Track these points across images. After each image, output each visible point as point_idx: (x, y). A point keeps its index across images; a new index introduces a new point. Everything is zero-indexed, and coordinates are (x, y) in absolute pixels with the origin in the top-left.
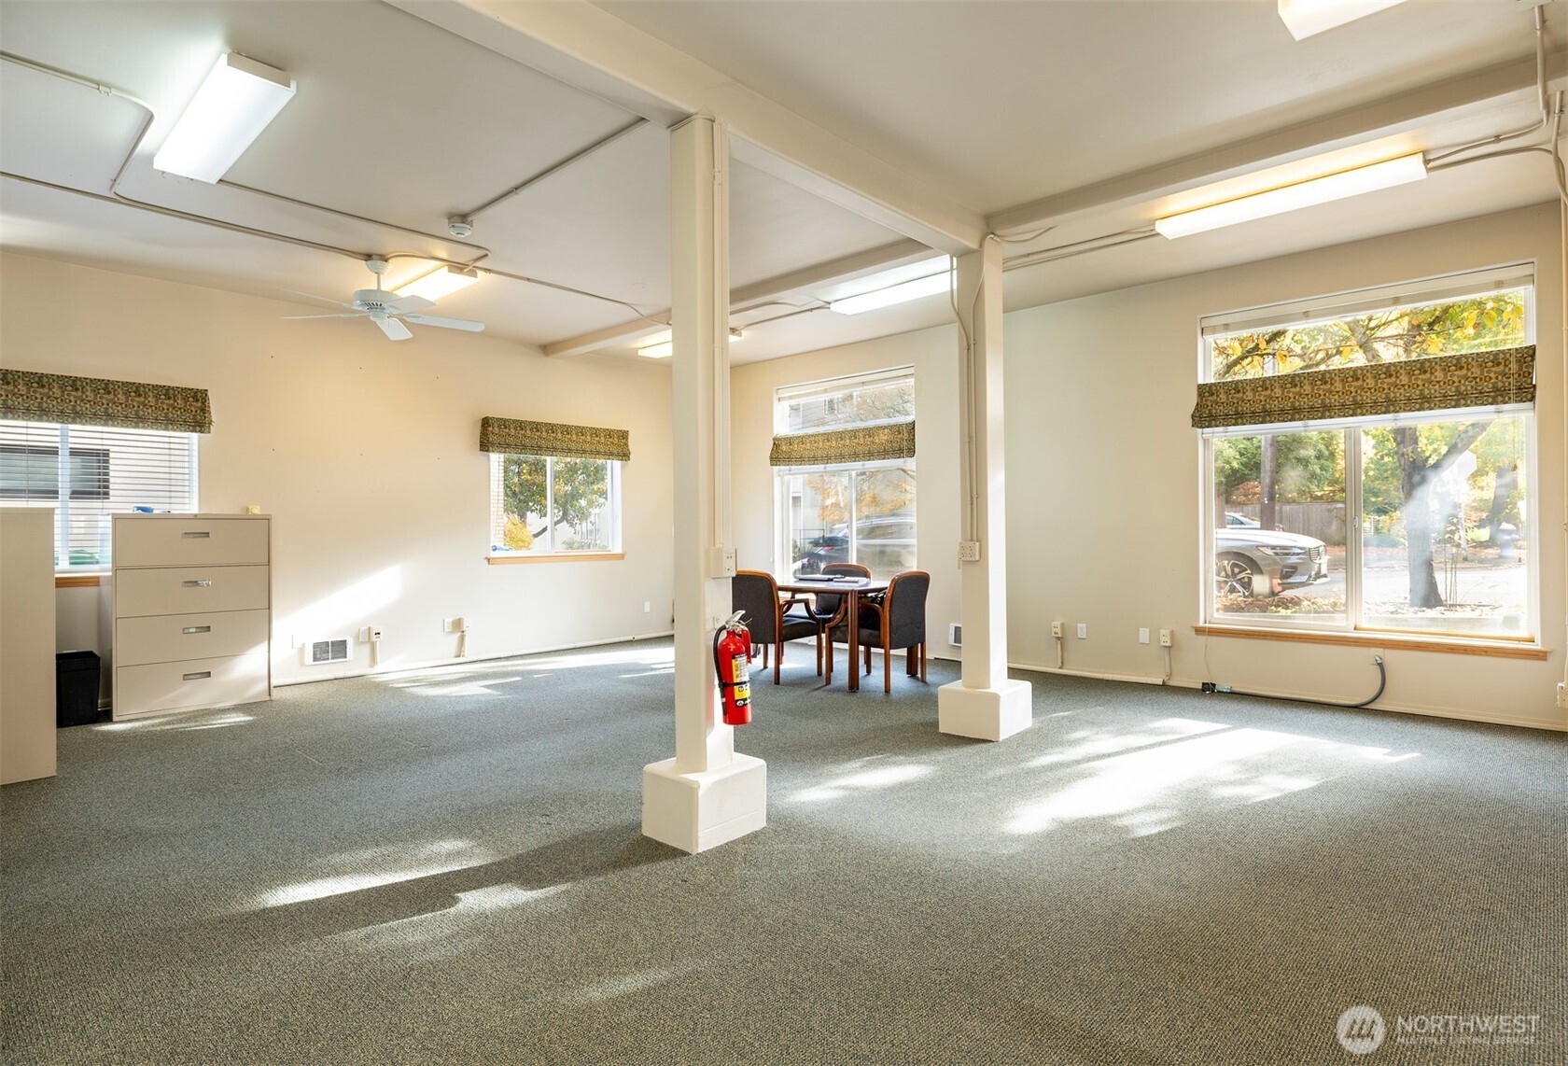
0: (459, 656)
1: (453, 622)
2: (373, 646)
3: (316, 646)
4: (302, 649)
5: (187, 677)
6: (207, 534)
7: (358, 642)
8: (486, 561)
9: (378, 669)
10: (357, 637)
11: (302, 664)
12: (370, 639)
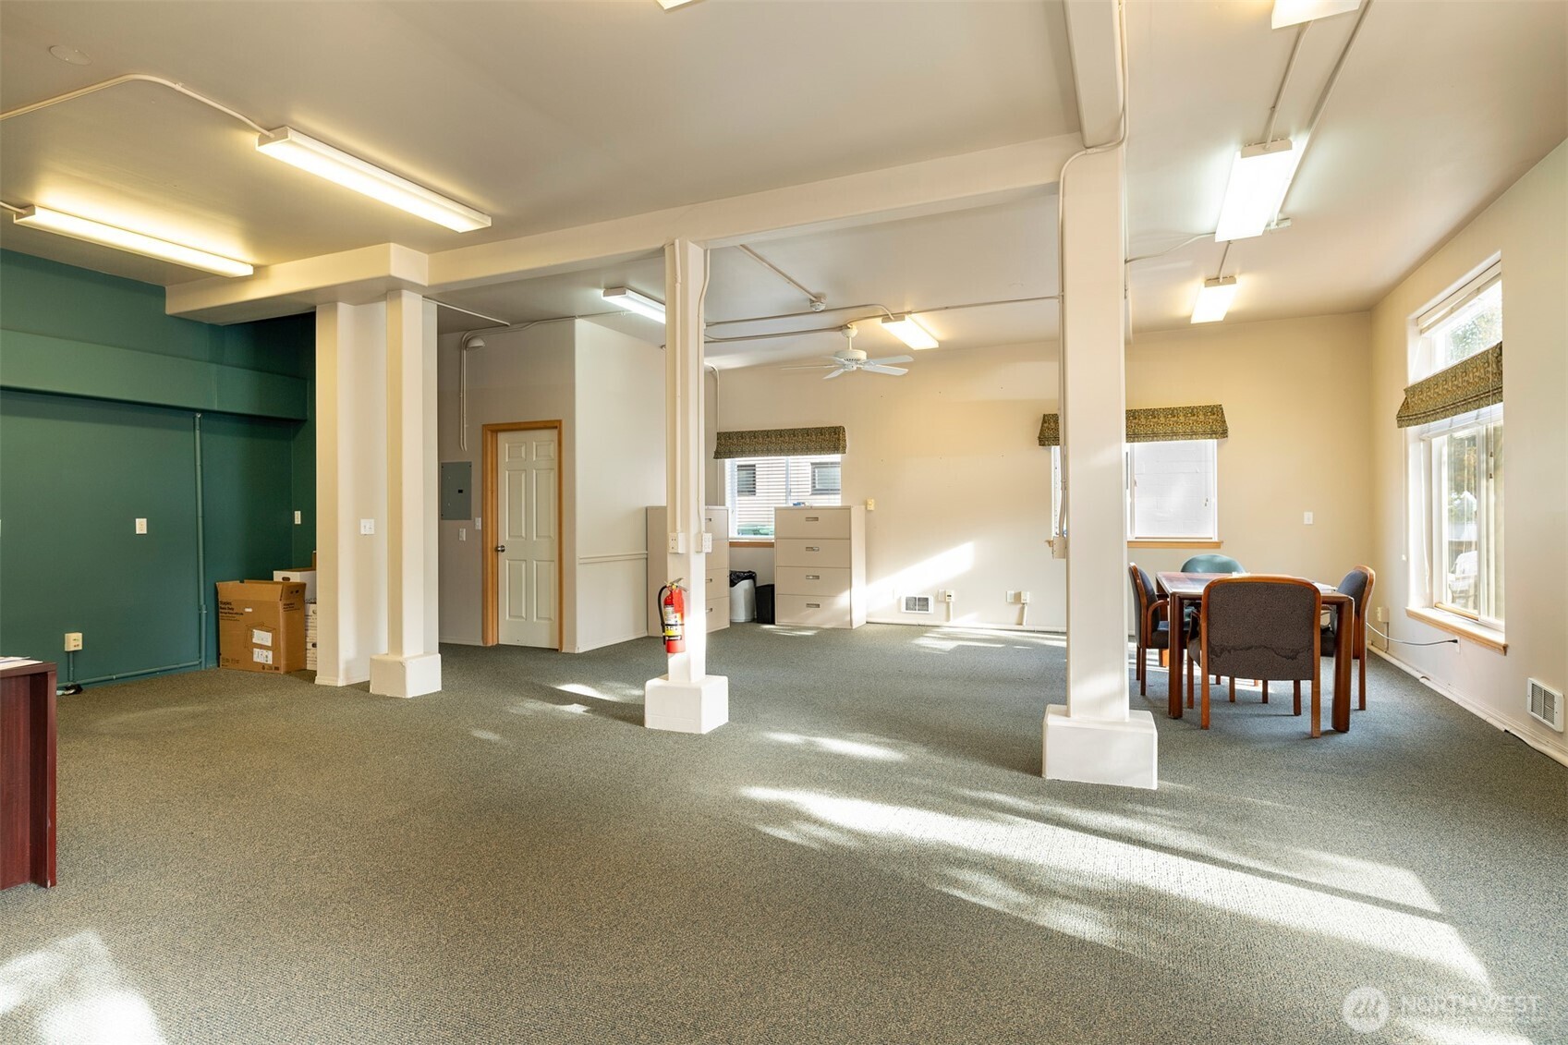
0: (1021, 624)
1: (1015, 595)
2: (948, 603)
3: (908, 600)
4: (899, 600)
5: (809, 605)
6: (816, 519)
7: (937, 601)
8: (1047, 544)
9: (951, 623)
10: (936, 598)
11: (899, 609)
12: (945, 598)
